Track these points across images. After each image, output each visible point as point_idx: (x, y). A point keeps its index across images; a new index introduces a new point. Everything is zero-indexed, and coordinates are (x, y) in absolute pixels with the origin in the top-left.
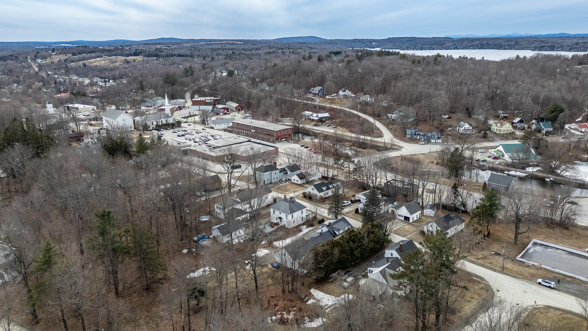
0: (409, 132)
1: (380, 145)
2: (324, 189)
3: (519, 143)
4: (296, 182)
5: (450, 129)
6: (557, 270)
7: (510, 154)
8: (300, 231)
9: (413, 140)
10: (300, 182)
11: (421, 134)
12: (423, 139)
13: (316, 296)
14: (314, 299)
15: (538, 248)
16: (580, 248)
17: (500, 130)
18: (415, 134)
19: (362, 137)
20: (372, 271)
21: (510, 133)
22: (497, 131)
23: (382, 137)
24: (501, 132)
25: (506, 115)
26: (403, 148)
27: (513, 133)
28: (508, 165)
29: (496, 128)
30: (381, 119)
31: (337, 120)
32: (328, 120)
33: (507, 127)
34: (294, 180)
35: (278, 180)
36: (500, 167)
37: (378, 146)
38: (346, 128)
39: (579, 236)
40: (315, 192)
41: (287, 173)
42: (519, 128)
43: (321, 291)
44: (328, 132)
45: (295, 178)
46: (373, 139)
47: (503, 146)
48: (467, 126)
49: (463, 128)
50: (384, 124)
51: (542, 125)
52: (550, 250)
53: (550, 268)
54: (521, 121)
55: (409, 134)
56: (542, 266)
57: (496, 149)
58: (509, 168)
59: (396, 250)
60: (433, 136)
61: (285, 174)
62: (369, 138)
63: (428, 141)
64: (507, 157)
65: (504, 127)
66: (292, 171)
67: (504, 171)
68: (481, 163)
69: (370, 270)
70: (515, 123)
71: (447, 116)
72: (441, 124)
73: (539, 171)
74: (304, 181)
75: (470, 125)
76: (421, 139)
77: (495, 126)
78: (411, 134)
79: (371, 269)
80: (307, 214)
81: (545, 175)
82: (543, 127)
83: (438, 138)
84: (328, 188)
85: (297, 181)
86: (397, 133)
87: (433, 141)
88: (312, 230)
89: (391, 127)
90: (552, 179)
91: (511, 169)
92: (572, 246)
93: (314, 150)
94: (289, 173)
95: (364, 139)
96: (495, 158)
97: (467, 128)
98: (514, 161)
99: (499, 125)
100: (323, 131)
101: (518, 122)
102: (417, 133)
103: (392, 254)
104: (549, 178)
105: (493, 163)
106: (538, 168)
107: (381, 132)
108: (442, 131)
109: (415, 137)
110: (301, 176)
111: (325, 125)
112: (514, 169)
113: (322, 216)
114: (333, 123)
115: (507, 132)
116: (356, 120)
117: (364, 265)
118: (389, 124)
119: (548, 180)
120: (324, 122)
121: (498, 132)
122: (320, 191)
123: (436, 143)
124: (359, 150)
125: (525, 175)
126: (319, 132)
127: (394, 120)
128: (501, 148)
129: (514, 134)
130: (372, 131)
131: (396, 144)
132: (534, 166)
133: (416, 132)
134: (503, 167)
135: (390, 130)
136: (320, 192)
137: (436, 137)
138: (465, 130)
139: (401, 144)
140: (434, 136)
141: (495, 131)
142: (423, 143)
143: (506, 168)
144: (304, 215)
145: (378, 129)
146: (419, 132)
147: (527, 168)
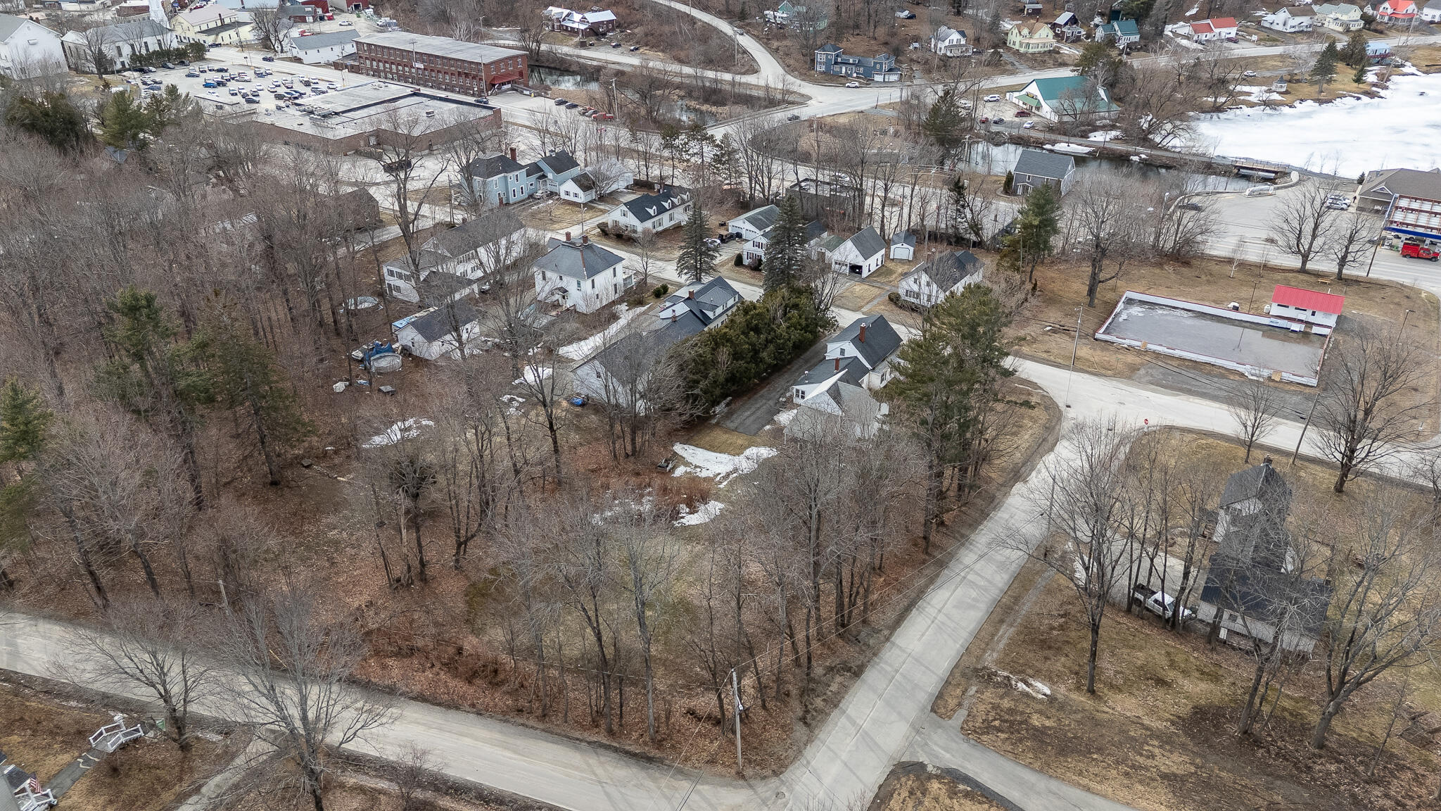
0: (821, 56)
1: (755, 93)
2: (651, 211)
3: (1072, 74)
4: (571, 198)
5: (916, 45)
6: (1177, 353)
7: (1055, 103)
8: (615, 317)
9: (831, 78)
10: (582, 197)
11: (851, 61)
12: (855, 75)
13: (690, 459)
14: (687, 464)
15: (1136, 311)
16: (1218, 302)
17: (1028, 44)
18: (836, 63)
19: (710, 74)
20: (803, 393)
21: (1050, 51)
22: (1021, 46)
23: (756, 72)
24: (1031, 51)
25: (1039, 6)
26: (810, 98)
27: (1056, 51)
28: (1051, 129)
29: (1018, 39)
30: (749, 24)
31: (636, 31)
32: (613, 30)
33: (1043, 36)
34: (567, 193)
35: (525, 195)
36: (1034, 134)
37: (751, 96)
38: (663, 51)
39: (1213, 279)
40: (631, 220)
41: (544, 176)
42: (1068, 38)
43: (697, 446)
44: (618, 63)
45: (569, 189)
46: (738, 78)
47: (1039, 82)
48: (955, 36)
49: (947, 43)
50: (757, 38)
51: (1117, 28)
52: (1160, 312)
53: (1166, 350)
54: (1073, 21)
55: (820, 63)
56: (1150, 346)
57: (1024, 92)
58: (1053, 137)
59: (853, 341)
60: (878, 66)
61: (540, 178)
62: (727, 77)
63: (867, 79)
64: (1048, 112)
65: (1037, 36)
66: (558, 171)
67: (1043, 144)
68: (994, 128)
69: (798, 391)
70: (1060, 26)
71: (907, 13)
72: (893, 35)
73: (1116, 138)
74: (592, 195)
75: (962, 34)
76: (851, 75)
77: (1018, 35)
78: (827, 63)
79: (801, 388)
80: (625, 277)
81: (1131, 149)
82: (1119, 33)
83: (891, 70)
84: (662, 210)
85: (576, 195)
86: (792, 62)
87: (878, 78)
88: (644, 313)
89: (775, 44)
90: (1143, 156)
91: (1059, 137)
92: (1201, 300)
93: (595, 112)
94: (550, 176)
95: (716, 81)
96: (1022, 114)
97: (955, 43)
98: (1066, 119)
99: (1025, 31)
100: (607, 62)
101: (1066, 24)
102: (839, 60)
103: (843, 351)
104: (1137, 154)
105: (1020, 126)
106: (1114, 133)
107: (754, 60)
108: (897, 52)
109: (837, 68)
110: (585, 183)
111: (606, 44)
112: (1066, 139)
113: (659, 279)
114: (629, 38)
115: (1042, 50)
116: (685, 27)
117: (780, 382)
118: (772, 37)
119: (1135, 158)
120: (604, 34)
121: (1022, 50)
122: (643, 217)
123: (885, 84)
124: (705, 108)
125: (1087, 150)
126: (595, 63)
127: (782, 26)
128: (1034, 89)
129: (1058, 53)
130: (729, 57)
131: (795, 88)
132: (1105, 128)
133: (837, 56)
134: (1040, 135)
135: (774, 52)
136: (642, 221)
137: (885, 67)
138: (950, 47)
139: (806, 88)
140: (881, 64)
141: (1017, 47)
142: (857, 84)
143: (1048, 136)
144: (621, 277)
145: (745, 52)
146: (844, 57)
147: (1091, 135)
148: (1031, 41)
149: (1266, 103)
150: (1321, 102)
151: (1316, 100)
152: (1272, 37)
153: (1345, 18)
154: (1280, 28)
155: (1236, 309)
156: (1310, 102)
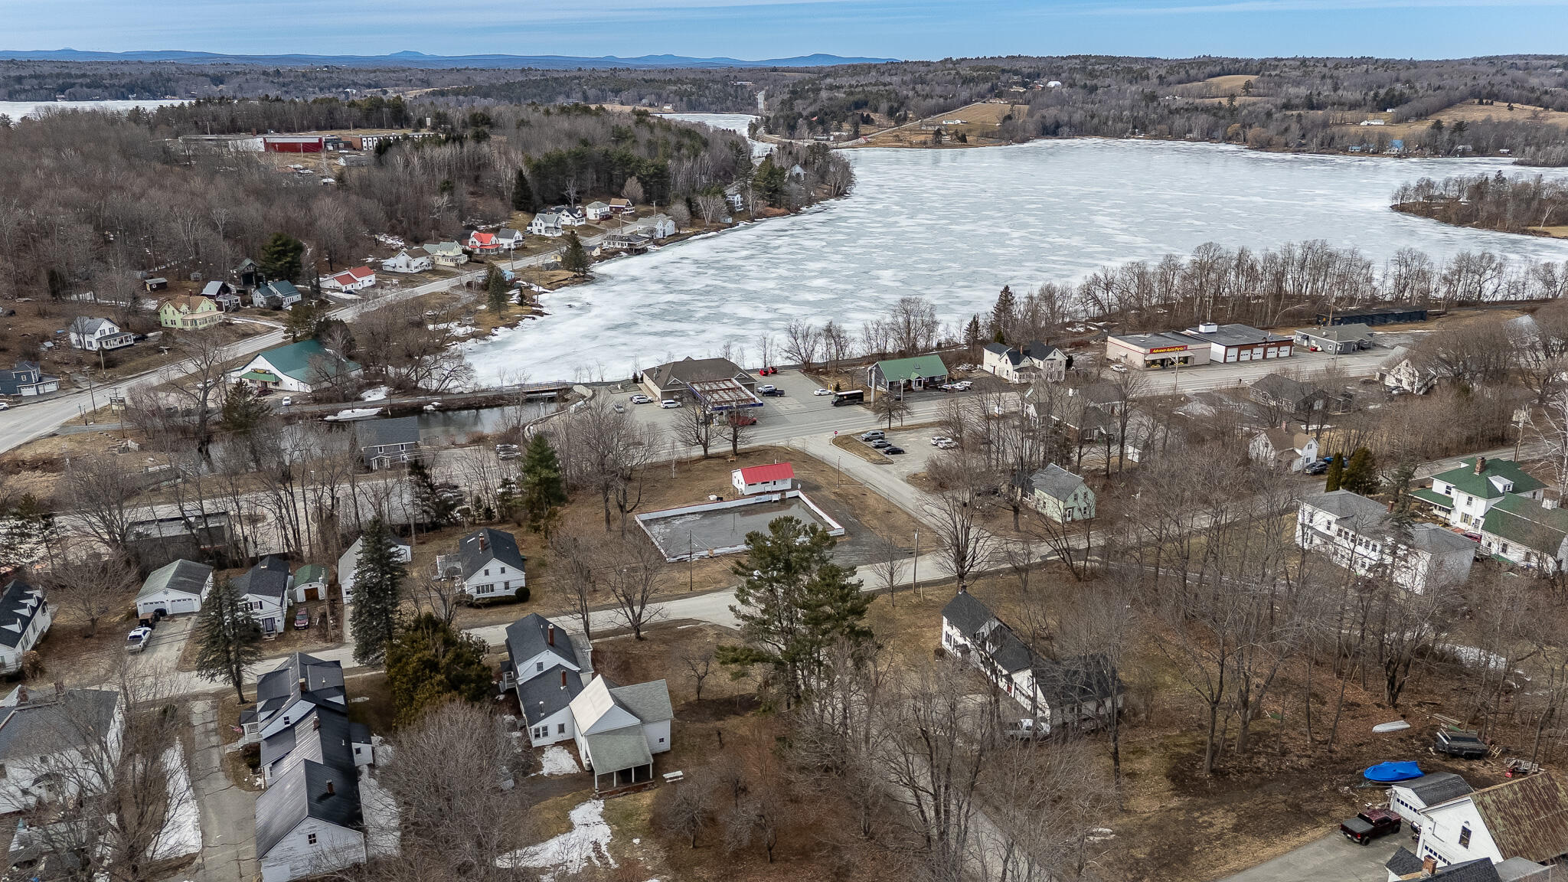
2: (15, 628)
5: (49, 344)
7: (295, 373)
16: (701, 499)
17: (194, 321)
20: (545, 728)
21: (222, 324)
22: (185, 324)
24: (200, 327)
25: (162, 280)
28: (314, 400)
29: (178, 317)
33: (206, 312)
36: (302, 409)
42: (226, 307)
48: (106, 326)
49: (98, 335)
51: (274, 290)
54: (225, 290)
57: (248, 369)
60: (24, 378)
63: (12, 396)
64: (293, 383)
65: (199, 310)
67: (322, 416)
70: (212, 297)
73: (390, 394)
75: (112, 321)
79: (540, 725)
82: (279, 295)
83: (38, 379)
84: (26, 621)
90: (436, 404)
91: (332, 406)
92: (687, 502)
97: (108, 333)
98: (326, 384)
99: (184, 308)
101: (218, 294)
103: (540, 666)
104: (429, 403)
112: (342, 405)
119: (430, 407)
121: (189, 328)
123: (44, 396)
125: (375, 411)
129: (232, 324)
132: (371, 386)
137: (35, 377)
138: (104, 339)
140: (29, 375)
141: (179, 325)
142: (5, 405)
143: (324, 407)
147: (363, 395)
148: (195, 317)
149: (473, 336)
150: (512, 326)
151: (506, 326)
152: (408, 280)
153: (451, 254)
154: (405, 270)
155: (720, 499)
156: (502, 329)
